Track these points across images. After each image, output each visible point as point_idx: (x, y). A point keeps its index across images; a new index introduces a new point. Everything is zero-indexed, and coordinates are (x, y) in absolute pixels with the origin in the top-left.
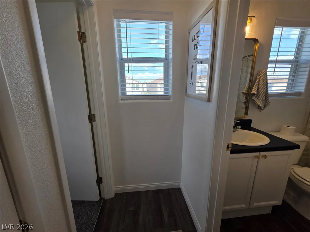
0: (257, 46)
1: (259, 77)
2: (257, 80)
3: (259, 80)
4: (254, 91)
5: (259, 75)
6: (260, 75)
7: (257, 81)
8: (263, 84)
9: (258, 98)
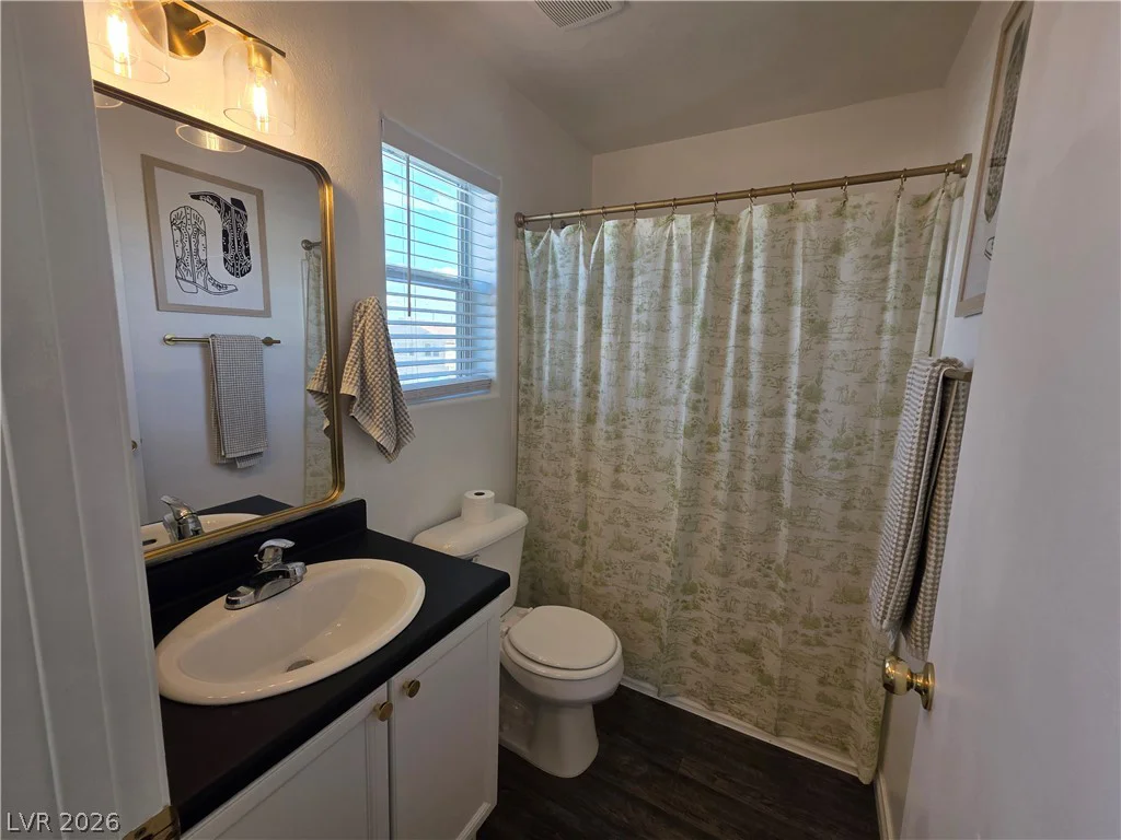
0: (329, 193)
1: (361, 325)
2: (356, 339)
3: (362, 339)
4: (348, 388)
5: (358, 318)
6: (361, 317)
7: (355, 342)
8: (378, 356)
9: (370, 412)
